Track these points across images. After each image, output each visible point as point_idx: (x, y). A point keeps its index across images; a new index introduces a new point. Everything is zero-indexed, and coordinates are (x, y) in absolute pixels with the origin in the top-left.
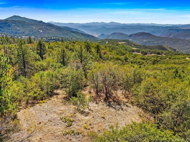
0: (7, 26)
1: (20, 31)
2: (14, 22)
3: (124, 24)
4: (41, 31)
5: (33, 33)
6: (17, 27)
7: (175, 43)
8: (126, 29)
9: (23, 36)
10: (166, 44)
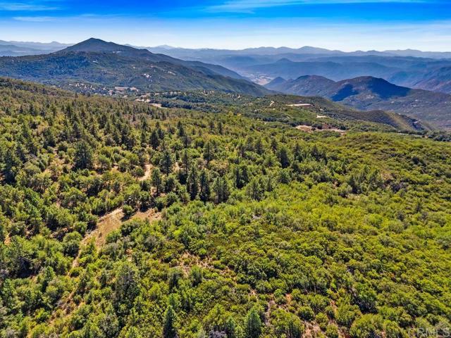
0: (84, 64)
1: (108, 76)
2: (95, 56)
3: (336, 51)
4: (148, 76)
5: (131, 81)
6: (101, 67)
7: (436, 104)
8: (339, 65)
9: (116, 88)
10: (415, 106)
